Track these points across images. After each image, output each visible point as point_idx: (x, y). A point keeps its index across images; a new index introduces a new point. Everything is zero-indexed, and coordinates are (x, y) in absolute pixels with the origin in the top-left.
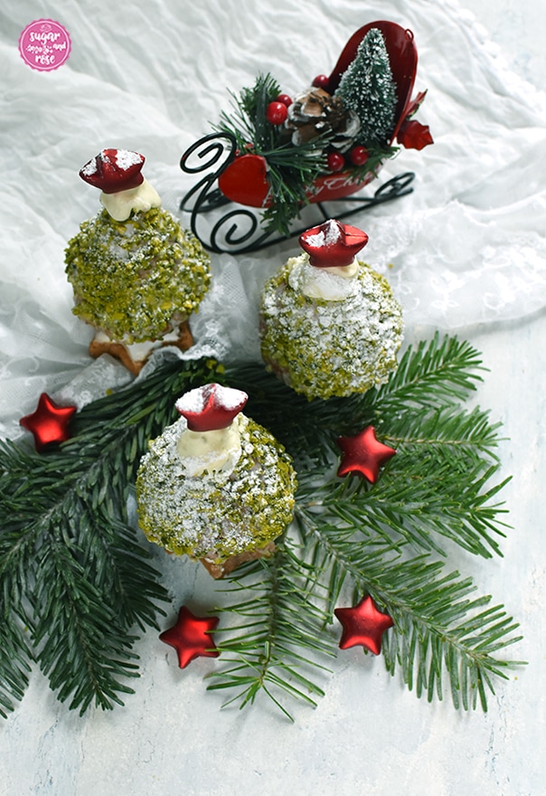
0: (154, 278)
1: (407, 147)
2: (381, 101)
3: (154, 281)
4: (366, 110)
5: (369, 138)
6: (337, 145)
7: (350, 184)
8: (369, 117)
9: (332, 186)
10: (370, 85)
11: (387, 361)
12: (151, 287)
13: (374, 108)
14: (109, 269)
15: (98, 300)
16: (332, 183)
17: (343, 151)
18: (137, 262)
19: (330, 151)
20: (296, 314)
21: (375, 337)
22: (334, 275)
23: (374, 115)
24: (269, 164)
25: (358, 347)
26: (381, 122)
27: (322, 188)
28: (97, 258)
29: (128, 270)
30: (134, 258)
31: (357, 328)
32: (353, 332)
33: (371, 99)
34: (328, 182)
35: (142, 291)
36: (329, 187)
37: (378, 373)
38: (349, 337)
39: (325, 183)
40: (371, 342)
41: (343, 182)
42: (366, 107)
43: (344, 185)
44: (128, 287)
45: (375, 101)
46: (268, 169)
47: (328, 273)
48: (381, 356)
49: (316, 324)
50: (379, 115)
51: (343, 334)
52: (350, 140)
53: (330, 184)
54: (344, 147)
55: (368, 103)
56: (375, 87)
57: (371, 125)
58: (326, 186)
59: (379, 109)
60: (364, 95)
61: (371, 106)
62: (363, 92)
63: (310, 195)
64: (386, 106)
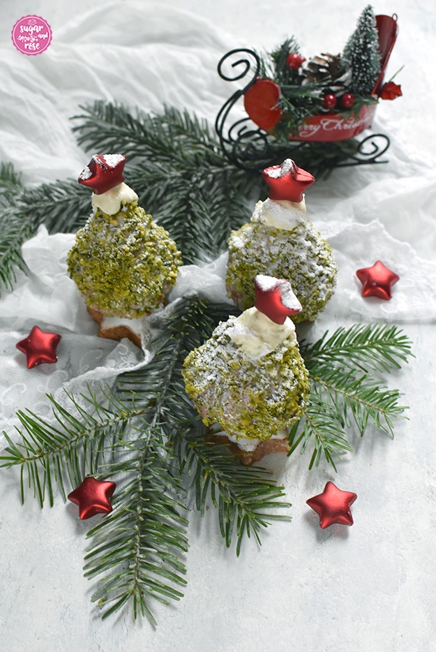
0: (145, 256)
1: (383, 99)
2: (369, 60)
3: (145, 259)
4: (357, 66)
6: (334, 88)
7: (340, 128)
8: (359, 72)
9: (327, 127)
10: (362, 47)
11: (319, 299)
12: (144, 264)
13: (363, 65)
14: (111, 256)
15: (107, 285)
16: (327, 123)
17: (338, 95)
18: (132, 245)
19: (328, 91)
20: (254, 244)
21: (312, 275)
22: (285, 208)
23: (363, 72)
24: (282, 93)
25: (297, 279)
26: (367, 78)
27: (319, 127)
28: (98, 252)
29: (127, 252)
30: (128, 243)
31: (298, 262)
32: (295, 265)
33: (361, 58)
34: (324, 122)
35: (138, 268)
36: (324, 128)
37: (310, 308)
38: (291, 267)
39: (321, 122)
40: (308, 279)
41: (335, 124)
42: (357, 64)
43: (335, 128)
44: (128, 267)
45: (364, 60)
46: (281, 97)
47: (281, 205)
48: (314, 294)
49: (267, 252)
50: (365, 72)
51: (286, 265)
52: (343, 88)
53: (325, 125)
54: (338, 91)
55: (359, 60)
56: (365, 49)
57: (360, 81)
58: (322, 126)
59: (367, 67)
60: (357, 54)
61: (361, 63)
62: (357, 52)
63: (309, 131)
64: (372, 66)
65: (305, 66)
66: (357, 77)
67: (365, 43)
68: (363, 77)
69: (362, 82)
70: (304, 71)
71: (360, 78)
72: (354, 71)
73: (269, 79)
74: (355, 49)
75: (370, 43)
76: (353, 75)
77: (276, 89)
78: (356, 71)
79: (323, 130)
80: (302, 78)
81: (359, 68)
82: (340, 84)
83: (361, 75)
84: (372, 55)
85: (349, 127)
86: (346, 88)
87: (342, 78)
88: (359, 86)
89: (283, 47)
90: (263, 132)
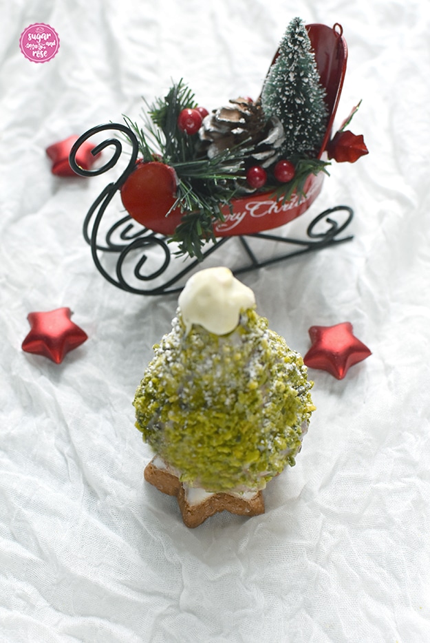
1: (338, 161)
2: (307, 104)
4: (290, 116)
5: (296, 151)
6: (259, 156)
7: (275, 211)
8: (295, 124)
9: (255, 212)
10: (295, 84)
13: (300, 112)
16: (255, 208)
17: (266, 165)
19: (251, 163)
23: (301, 122)
24: (179, 177)
26: (308, 131)
27: (244, 214)
33: (295, 102)
34: (251, 206)
36: (252, 214)
39: (247, 207)
41: (269, 206)
42: (289, 112)
43: (270, 211)
45: (300, 105)
46: (178, 182)
50: (305, 122)
52: (273, 152)
53: (252, 210)
54: (265, 159)
55: (292, 107)
56: (299, 88)
57: (297, 136)
58: (249, 212)
59: (306, 115)
60: (288, 97)
61: (296, 111)
62: (287, 93)
63: (230, 223)
64: (313, 112)
65: (207, 123)
66: (292, 131)
67: (299, 79)
68: (302, 130)
69: (300, 138)
70: (207, 132)
71: (296, 133)
72: (286, 123)
73: (156, 158)
74: (283, 91)
75: (305, 76)
76: (286, 129)
77: (169, 171)
78: (289, 124)
79: (250, 216)
80: (207, 144)
81: (294, 118)
82: (267, 147)
83: (298, 128)
84: (311, 95)
85: (290, 208)
86: (277, 150)
87: (270, 139)
88: (297, 145)
89: (167, 99)
90: (159, 236)
